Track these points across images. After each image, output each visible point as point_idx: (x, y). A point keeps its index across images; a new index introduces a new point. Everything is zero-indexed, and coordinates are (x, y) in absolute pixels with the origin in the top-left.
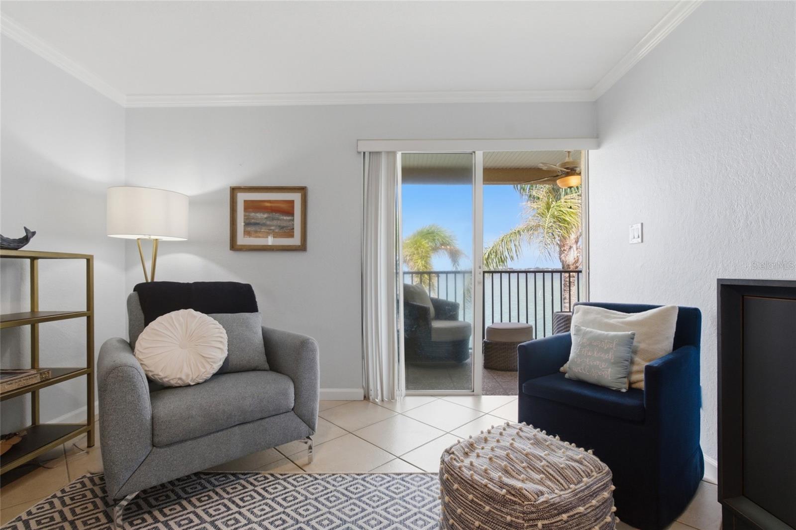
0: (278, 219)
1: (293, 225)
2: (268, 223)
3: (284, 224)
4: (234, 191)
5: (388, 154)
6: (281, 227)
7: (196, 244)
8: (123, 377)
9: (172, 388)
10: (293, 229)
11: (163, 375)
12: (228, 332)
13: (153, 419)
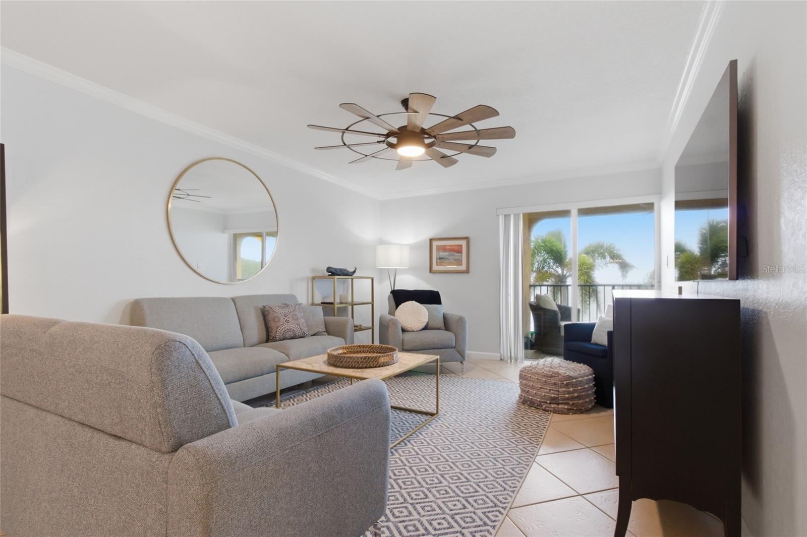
0: (454, 256)
1: (462, 258)
2: (449, 258)
3: (457, 258)
4: (431, 240)
5: (515, 215)
6: (455, 260)
7: (412, 270)
8: (395, 323)
9: (407, 331)
10: (462, 261)
11: (405, 325)
12: (428, 312)
13: (403, 340)
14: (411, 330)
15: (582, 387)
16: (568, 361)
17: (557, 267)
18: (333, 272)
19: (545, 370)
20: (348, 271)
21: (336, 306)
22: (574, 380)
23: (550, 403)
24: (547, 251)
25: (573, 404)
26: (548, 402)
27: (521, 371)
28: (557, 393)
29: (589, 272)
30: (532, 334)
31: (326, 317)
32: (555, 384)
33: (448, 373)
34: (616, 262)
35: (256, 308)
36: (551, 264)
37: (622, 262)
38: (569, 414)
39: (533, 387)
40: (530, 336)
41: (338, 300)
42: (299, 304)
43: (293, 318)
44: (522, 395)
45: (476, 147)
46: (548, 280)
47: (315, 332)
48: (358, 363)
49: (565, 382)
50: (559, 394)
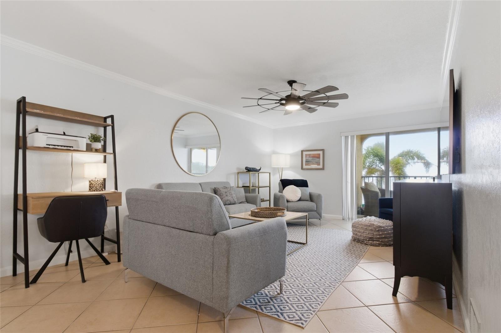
0: (315, 160)
1: (320, 161)
2: (312, 161)
3: (317, 161)
4: (302, 151)
5: (351, 136)
6: (316, 162)
7: (292, 168)
8: (283, 197)
9: (290, 202)
10: (320, 163)
11: (288, 198)
12: (301, 191)
13: (287, 206)
14: (291, 201)
15: (387, 232)
16: (381, 219)
17: (382, 165)
18: (249, 170)
19: (366, 223)
20: (256, 169)
21: (251, 188)
22: (383, 228)
23: (369, 240)
24: (375, 155)
25: (382, 241)
26: (368, 240)
27: (353, 223)
28: (372, 234)
29: (402, 168)
30: (363, 206)
31: (246, 194)
32: (371, 230)
33: (312, 225)
34: (422, 162)
35: (211, 188)
36: (378, 163)
37: (427, 162)
38: (379, 246)
39: (359, 232)
40: (362, 207)
41: (251, 185)
42: (232, 187)
43: (230, 194)
44: (353, 236)
45: (327, 103)
46: (375, 173)
47: (241, 202)
48: (267, 215)
49: (377, 229)
50: (373, 236)
